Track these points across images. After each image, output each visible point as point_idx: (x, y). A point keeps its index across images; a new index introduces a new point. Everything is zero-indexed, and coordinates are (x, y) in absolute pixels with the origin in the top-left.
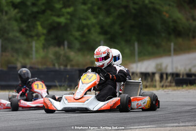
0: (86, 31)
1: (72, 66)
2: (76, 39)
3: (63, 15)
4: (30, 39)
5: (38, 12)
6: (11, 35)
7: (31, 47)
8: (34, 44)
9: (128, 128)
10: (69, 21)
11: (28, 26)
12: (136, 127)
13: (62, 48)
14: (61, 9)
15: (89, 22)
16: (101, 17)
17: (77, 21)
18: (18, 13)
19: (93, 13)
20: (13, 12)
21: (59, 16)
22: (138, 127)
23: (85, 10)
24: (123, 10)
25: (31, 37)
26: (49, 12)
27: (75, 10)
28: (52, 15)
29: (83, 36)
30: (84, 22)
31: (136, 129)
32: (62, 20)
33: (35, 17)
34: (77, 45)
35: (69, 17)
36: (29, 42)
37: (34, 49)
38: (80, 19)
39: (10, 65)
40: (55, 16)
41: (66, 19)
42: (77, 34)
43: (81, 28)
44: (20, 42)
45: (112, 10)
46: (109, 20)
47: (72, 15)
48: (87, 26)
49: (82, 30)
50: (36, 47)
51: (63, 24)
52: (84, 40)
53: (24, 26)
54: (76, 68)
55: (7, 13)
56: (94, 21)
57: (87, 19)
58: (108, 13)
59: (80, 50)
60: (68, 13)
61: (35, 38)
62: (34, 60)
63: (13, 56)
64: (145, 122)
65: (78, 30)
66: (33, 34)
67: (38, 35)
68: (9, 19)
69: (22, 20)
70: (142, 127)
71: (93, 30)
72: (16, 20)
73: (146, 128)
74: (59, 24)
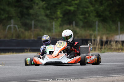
0: (87, 15)
1: (78, 37)
2: (81, 20)
3: (72, 5)
4: (51, 21)
5: (57, 4)
6: (40, 18)
7: (52, 25)
8: (54, 23)
9: (110, 76)
10: (76, 9)
11: (50, 12)
12: (116, 75)
13: (72, 26)
14: (71, 1)
15: (89, 10)
16: (97, 6)
17: (81, 9)
18: (45, 4)
19: (92, 4)
20: (42, 4)
21: (70, 6)
22: (117, 75)
23: (86, 2)
24: (111, 2)
25: (53, 19)
26: (64, 3)
27: (80, 2)
28: (65, 5)
29: (85, 18)
30: (86, 10)
31: (116, 76)
32: (72, 8)
33: (55, 7)
34: (81, 24)
35: (76, 6)
36: (51, 23)
37: (54, 26)
38: (83, 7)
39: (39, 37)
40: (67, 6)
41: (75, 8)
42: (81, 17)
43: (84, 13)
44: (46, 23)
45: (104, 2)
46: (102, 8)
47: (78, 5)
48: (87, 12)
49: (85, 15)
50: (55, 25)
51: (72, 11)
52: (86, 21)
53: (48, 12)
54: (80, 38)
55: (37, 4)
56: (92, 8)
57: (88, 7)
58: (101, 4)
59: (83, 27)
60: (76, 4)
61: (55, 20)
62: (54, 34)
63: (41, 31)
64: (122, 72)
65: (82, 15)
66: (53, 17)
67: (57, 18)
68: (39, 8)
69: (47, 9)
70: (119, 75)
71: (91, 14)
72: (43, 9)
73: (122, 76)
74: (70, 10)
